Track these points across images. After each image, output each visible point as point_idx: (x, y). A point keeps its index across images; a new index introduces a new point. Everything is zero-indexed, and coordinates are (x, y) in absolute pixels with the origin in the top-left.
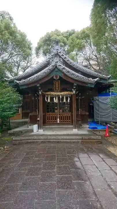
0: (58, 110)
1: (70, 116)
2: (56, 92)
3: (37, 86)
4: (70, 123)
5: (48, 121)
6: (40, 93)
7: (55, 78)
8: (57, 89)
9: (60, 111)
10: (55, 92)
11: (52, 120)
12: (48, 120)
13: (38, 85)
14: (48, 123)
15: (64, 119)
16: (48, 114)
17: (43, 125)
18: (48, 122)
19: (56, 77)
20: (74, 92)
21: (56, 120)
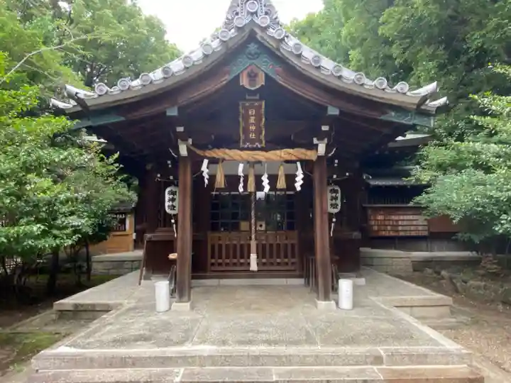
0: (253, 221)
1: (293, 246)
2: (248, 149)
3: (169, 114)
4: (293, 268)
5: (213, 261)
6: (183, 150)
7: (244, 82)
8: (252, 136)
9: (259, 223)
10: (242, 149)
11: (227, 257)
12: (213, 257)
13: (173, 112)
14: (213, 268)
15: (271, 257)
16: (217, 235)
17: (193, 278)
18: (213, 264)
19: (252, 77)
20: (322, 149)
21: (242, 257)
